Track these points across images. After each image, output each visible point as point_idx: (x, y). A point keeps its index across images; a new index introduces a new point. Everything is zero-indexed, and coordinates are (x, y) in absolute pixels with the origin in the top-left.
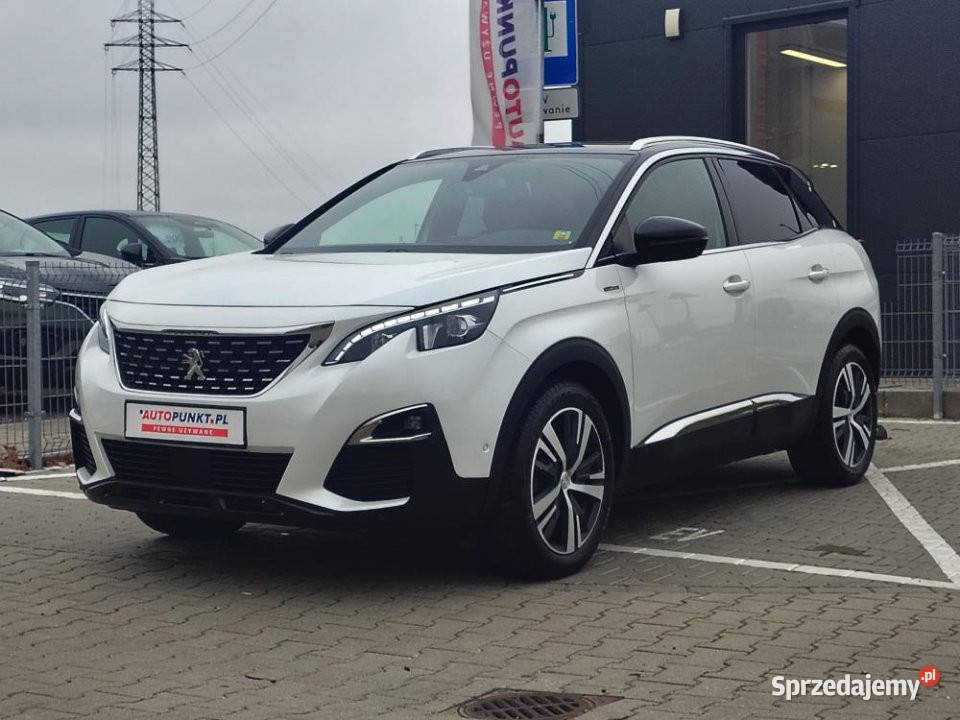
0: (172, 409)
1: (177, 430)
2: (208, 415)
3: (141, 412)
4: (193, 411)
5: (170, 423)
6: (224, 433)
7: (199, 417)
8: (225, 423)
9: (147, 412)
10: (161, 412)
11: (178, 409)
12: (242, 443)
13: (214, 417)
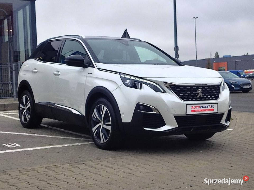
0: (200, 105)
1: (202, 111)
2: (209, 106)
3: (191, 107)
4: (206, 105)
5: (200, 109)
6: (213, 110)
7: (207, 107)
8: (213, 107)
9: (193, 107)
10: (197, 106)
11: (202, 105)
12: (217, 112)
13: (211, 106)
